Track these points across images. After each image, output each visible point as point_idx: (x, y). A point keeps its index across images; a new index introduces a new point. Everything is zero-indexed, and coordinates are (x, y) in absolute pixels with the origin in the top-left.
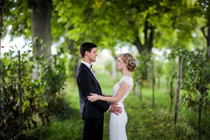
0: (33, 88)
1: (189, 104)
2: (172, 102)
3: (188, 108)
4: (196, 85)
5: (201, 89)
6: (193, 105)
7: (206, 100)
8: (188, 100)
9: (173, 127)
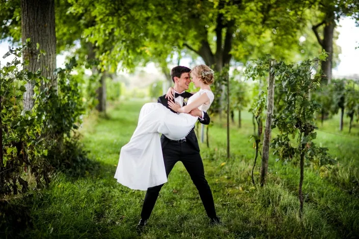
0: (22, 125)
1: (285, 152)
2: (258, 150)
3: (283, 160)
4: (295, 121)
5: (304, 128)
6: (292, 155)
7: (311, 145)
8: (284, 147)
9: (258, 192)
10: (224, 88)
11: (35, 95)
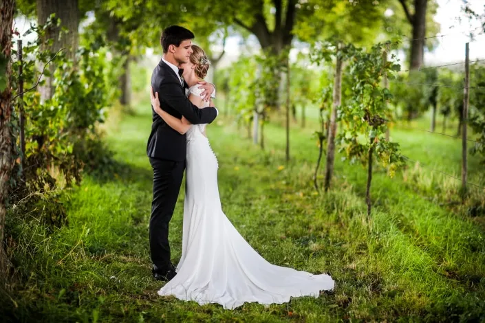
0: (44, 116)
1: (353, 149)
2: (321, 149)
3: (350, 158)
4: (364, 113)
5: (373, 120)
6: (360, 153)
7: (381, 140)
8: (351, 143)
9: (321, 198)
10: (284, 76)
11: (56, 80)
